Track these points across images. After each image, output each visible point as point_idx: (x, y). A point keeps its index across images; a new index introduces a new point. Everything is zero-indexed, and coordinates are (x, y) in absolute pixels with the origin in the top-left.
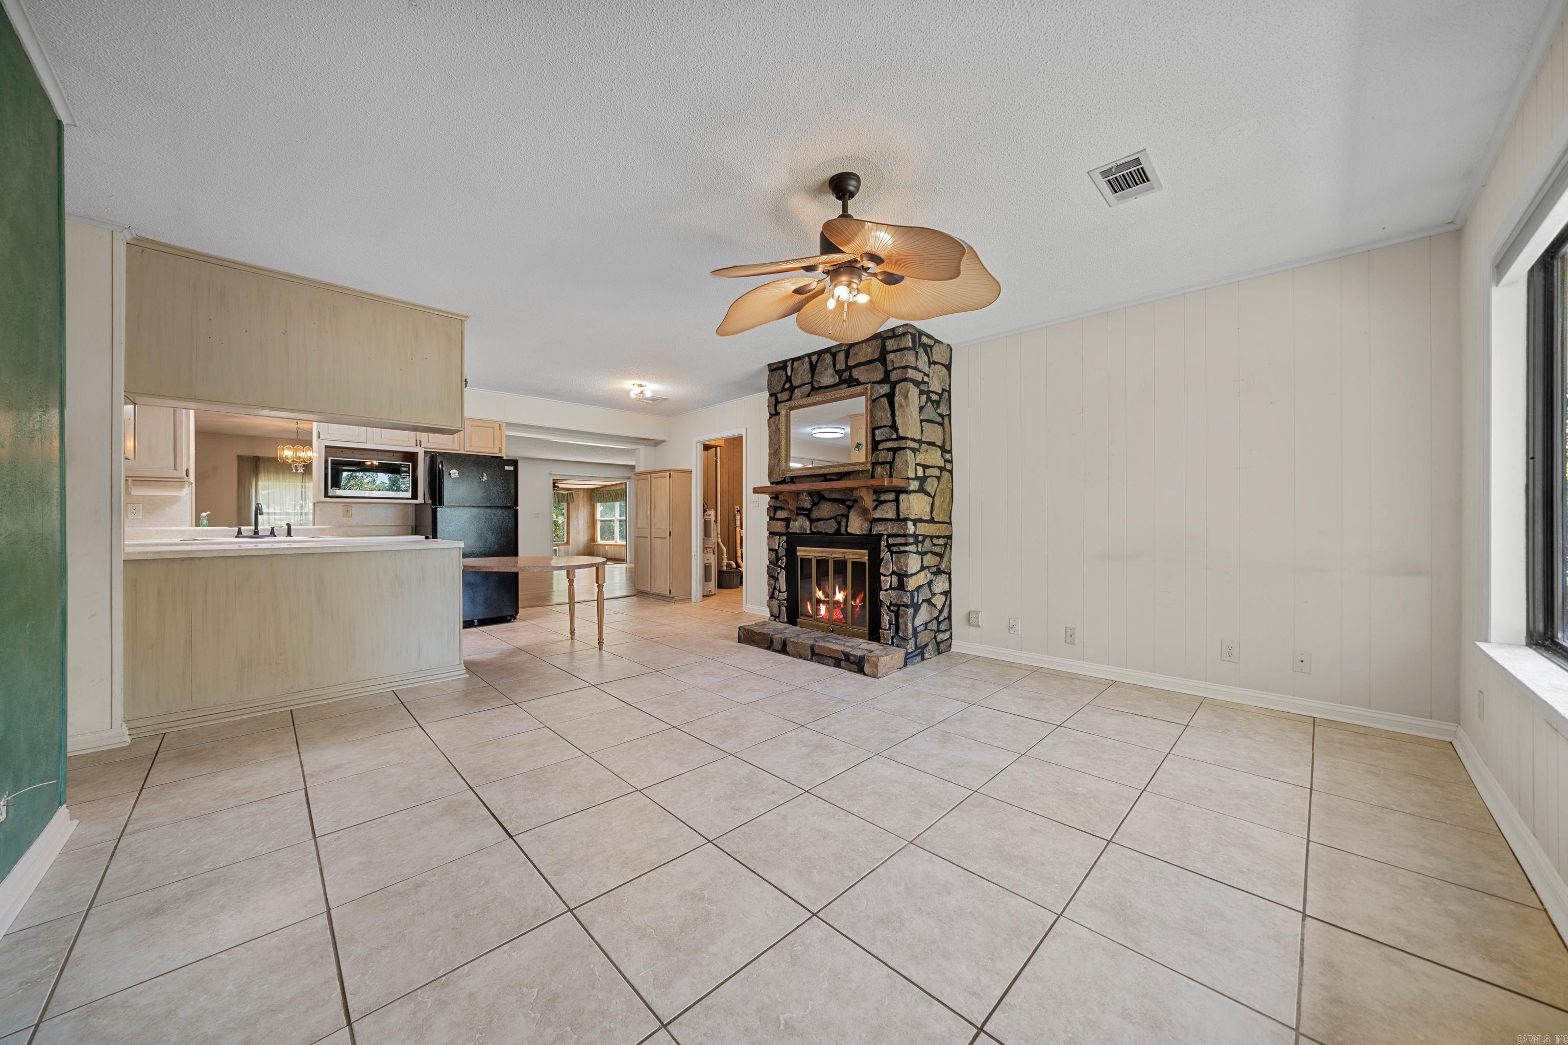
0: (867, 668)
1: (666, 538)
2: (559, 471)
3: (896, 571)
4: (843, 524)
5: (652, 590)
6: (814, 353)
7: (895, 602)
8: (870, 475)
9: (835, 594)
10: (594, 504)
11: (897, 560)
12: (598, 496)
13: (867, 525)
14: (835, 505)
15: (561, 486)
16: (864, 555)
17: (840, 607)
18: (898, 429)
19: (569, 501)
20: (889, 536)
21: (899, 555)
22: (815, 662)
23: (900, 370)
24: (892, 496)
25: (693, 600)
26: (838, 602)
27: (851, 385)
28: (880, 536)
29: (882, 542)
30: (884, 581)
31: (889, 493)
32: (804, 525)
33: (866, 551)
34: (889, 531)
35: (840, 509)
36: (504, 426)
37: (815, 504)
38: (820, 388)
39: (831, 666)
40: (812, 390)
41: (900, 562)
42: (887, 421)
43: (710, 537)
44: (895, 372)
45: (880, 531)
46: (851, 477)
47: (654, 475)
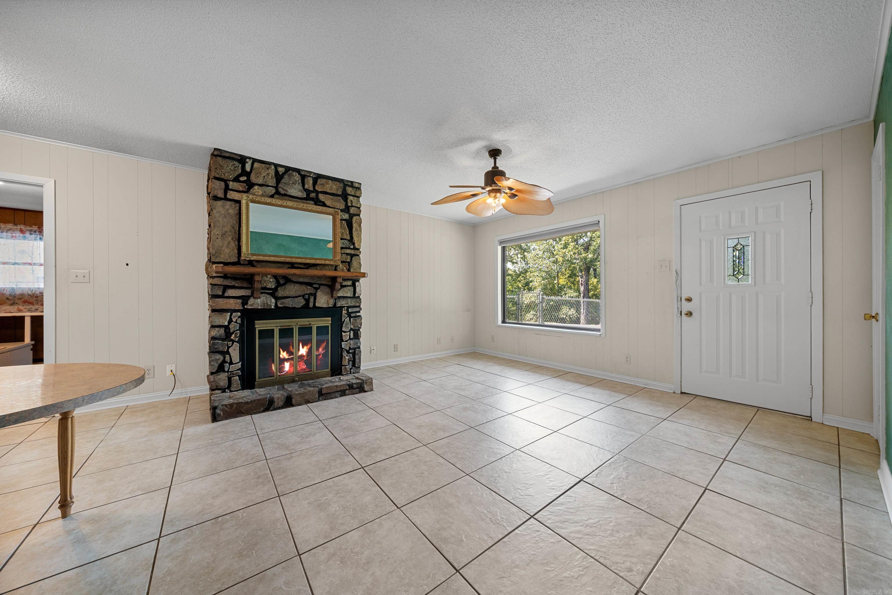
3: (353, 328)
4: (312, 300)
6: (282, 166)
7: (352, 347)
8: (334, 268)
9: (299, 350)
11: (354, 321)
13: (332, 301)
14: (304, 287)
16: (328, 321)
17: (304, 359)
18: (355, 243)
20: (349, 307)
21: (356, 318)
23: (356, 208)
24: (350, 283)
26: (302, 356)
27: (318, 203)
28: (341, 308)
29: (344, 312)
30: (345, 335)
31: (348, 281)
33: (330, 318)
34: (349, 304)
35: (309, 290)
37: (279, 285)
38: (285, 195)
40: (275, 193)
41: (357, 322)
42: (347, 236)
44: (353, 208)
45: (343, 304)
46: (318, 268)
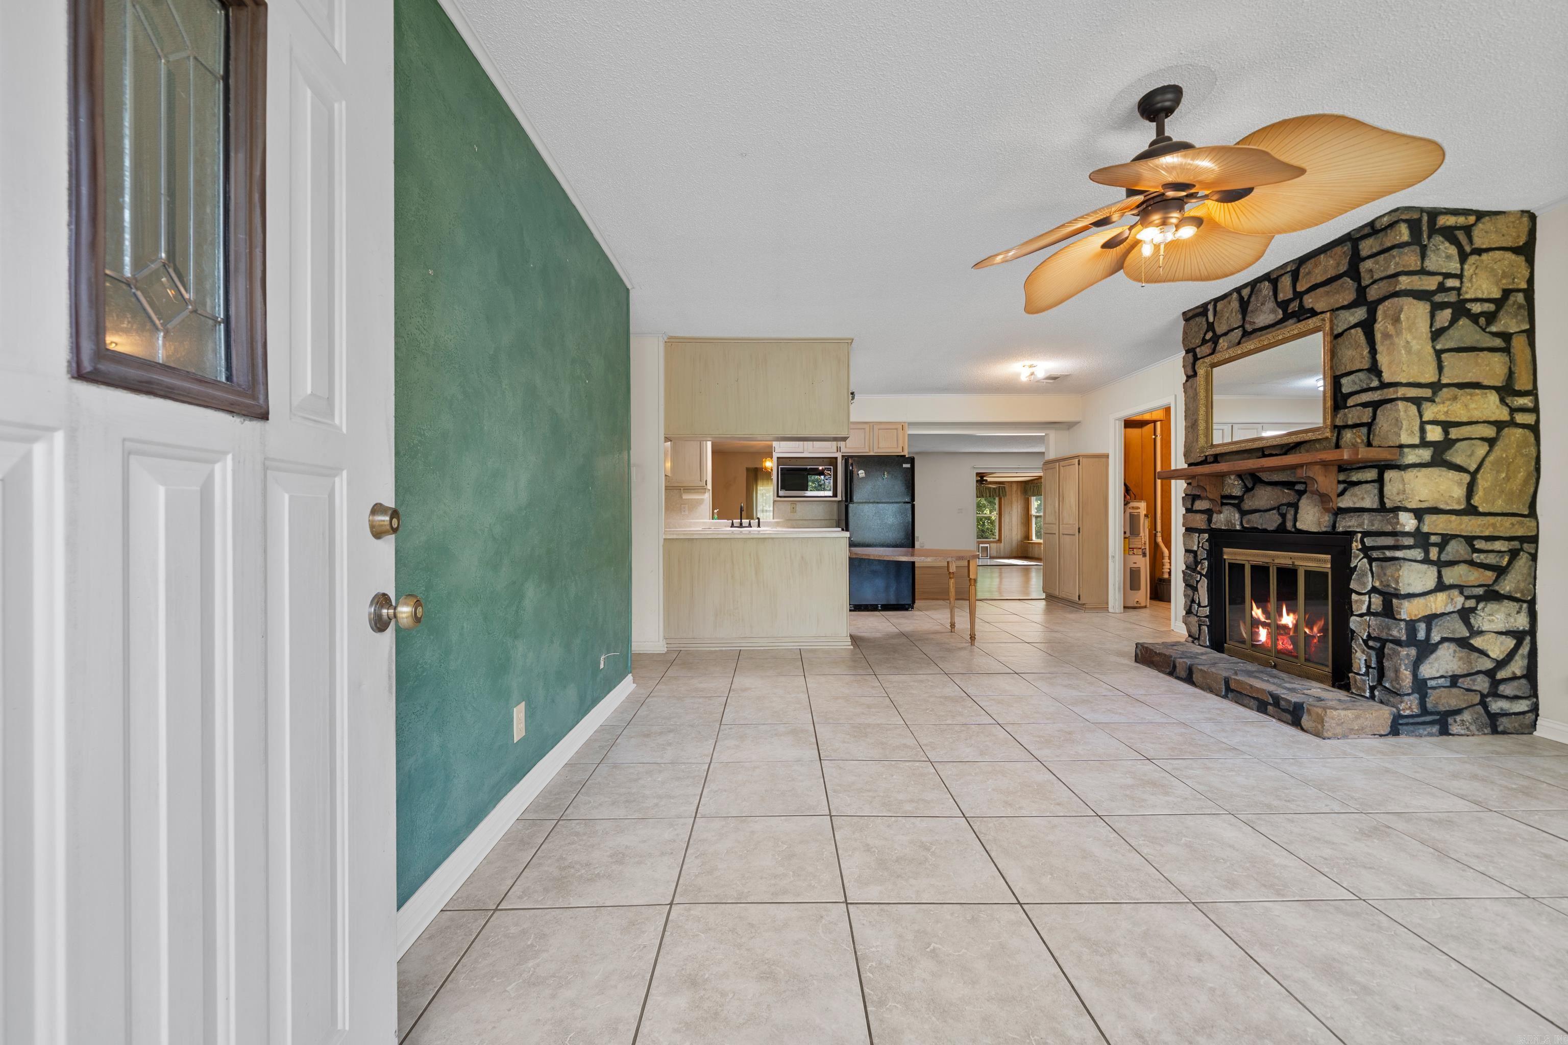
0: (1305, 721)
1: (1074, 535)
2: (983, 465)
3: (1380, 587)
4: (1290, 517)
5: (1060, 594)
6: (1245, 286)
7: (1376, 635)
8: (1333, 444)
9: (1281, 615)
10: (1028, 498)
11: (1380, 571)
12: (1032, 490)
13: (1327, 518)
14: (1277, 490)
15: (989, 479)
16: (1325, 561)
17: (1289, 634)
18: (1381, 372)
19: (1001, 495)
20: (1366, 534)
21: (1384, 564)
22: (1231, 701)
23: (1385, 281)
24: (1372, 474)
25: (1111, 610)
26: (1285, 627)
27: (1301, 318)
28: (1350, 534)
29: (1354, 544)
30: (1356, 601)
31: (1366, 470)
32: (1232, 518)
33: (1329, 557)
34: (1366, 527)
35: (1286, 496)
36: (906, 426)
37: (1248, 490)
38: (1255, 331)
39: (1253, 710)
40: (1243, 336)
41: (1385, 574)
42: (1361, 362)
43: (1138, 534)
44: (1375, 286)
45: (1350, 527)
46: (1302, 450)
47: (1062, 463)
